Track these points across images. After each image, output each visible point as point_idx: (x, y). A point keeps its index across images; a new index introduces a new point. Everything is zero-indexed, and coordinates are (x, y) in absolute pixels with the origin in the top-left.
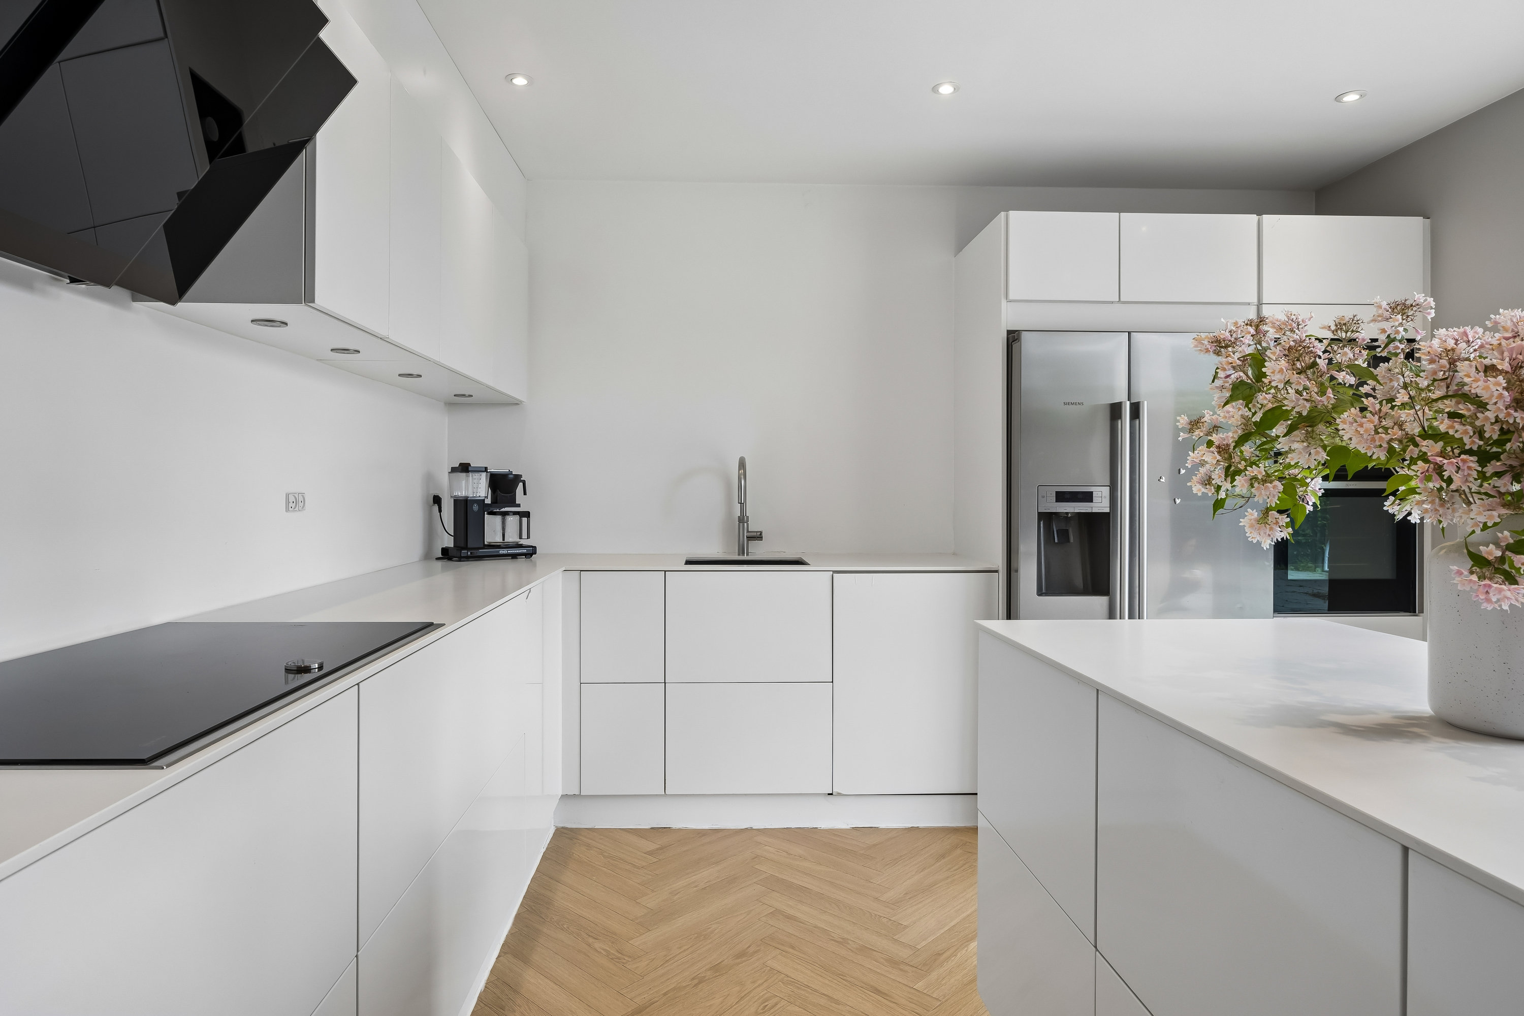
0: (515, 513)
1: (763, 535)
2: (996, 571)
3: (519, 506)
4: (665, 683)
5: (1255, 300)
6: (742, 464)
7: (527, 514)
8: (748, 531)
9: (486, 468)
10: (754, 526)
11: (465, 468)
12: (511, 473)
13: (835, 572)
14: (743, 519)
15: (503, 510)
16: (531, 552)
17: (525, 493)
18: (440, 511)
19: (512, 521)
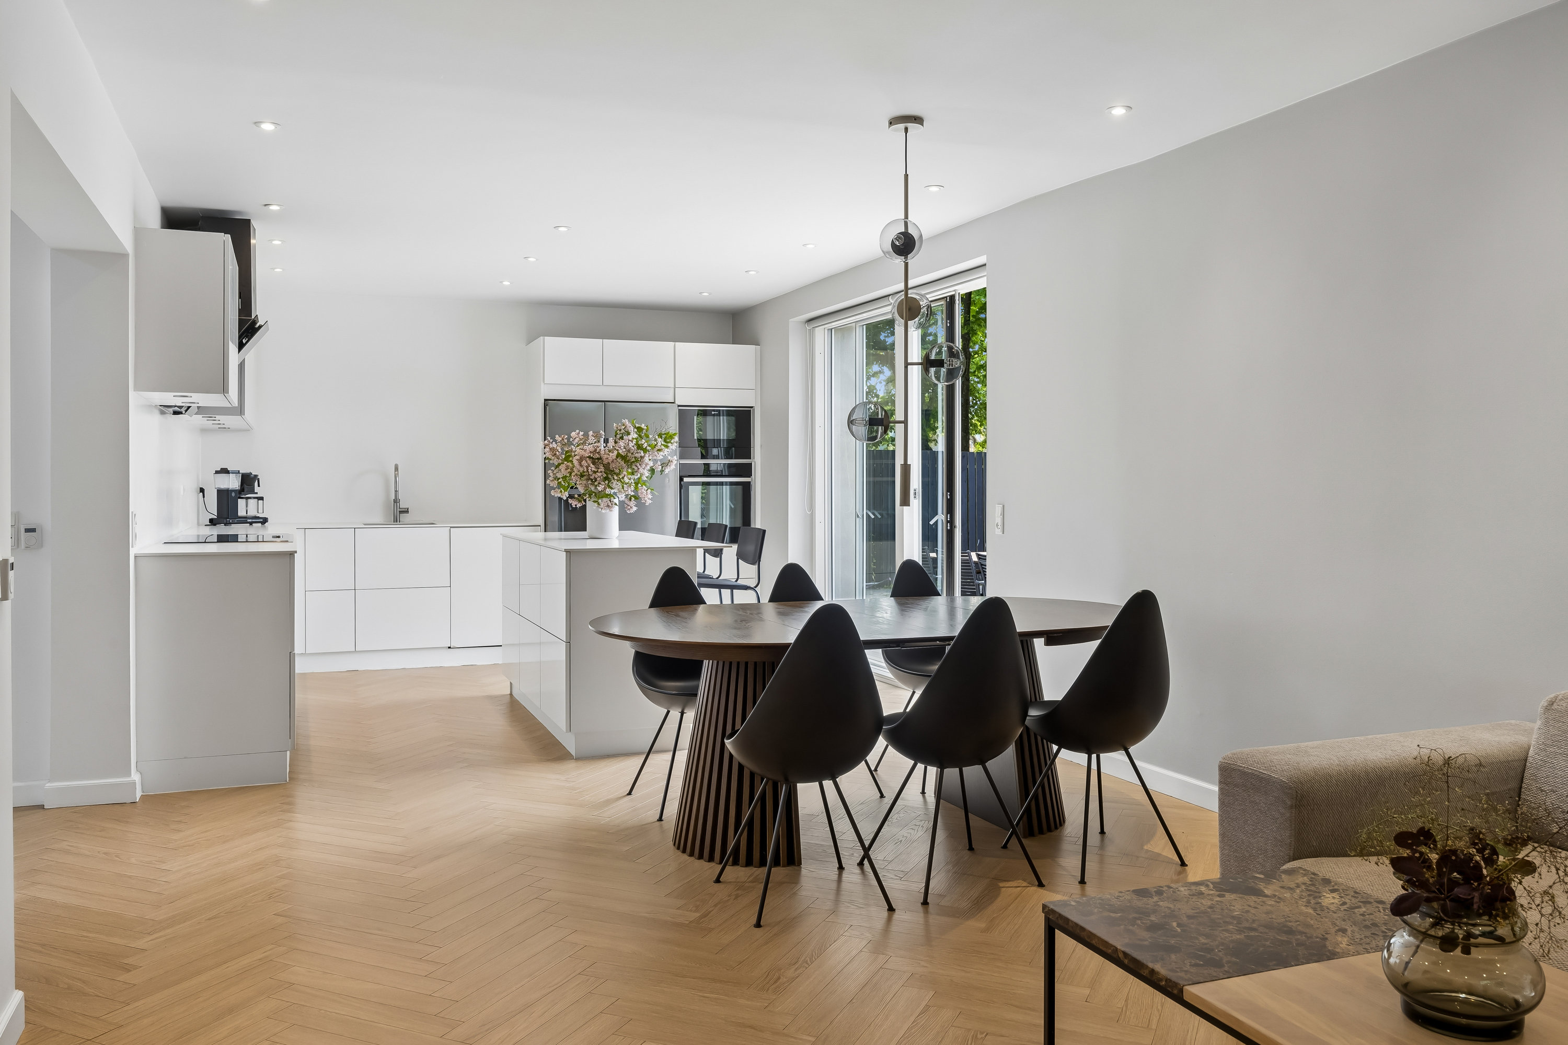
0: (254, 498)
1: (409, 510)
2: (540, 526)
3: (257, 493)
4: (355, 590)
5: (673, 387)
6: (396, 469)
7: (261, 498)
8: (400, 508)
9: (239, 471)
10: (403, 505)
11: (224, 471)
12: (251, 474)
13: (451, 527)
14: (396, 501)
15: (246, 496)
16: (264, 521)
17: (259, 486)
18: (204, 497)
19: (252, 502)
